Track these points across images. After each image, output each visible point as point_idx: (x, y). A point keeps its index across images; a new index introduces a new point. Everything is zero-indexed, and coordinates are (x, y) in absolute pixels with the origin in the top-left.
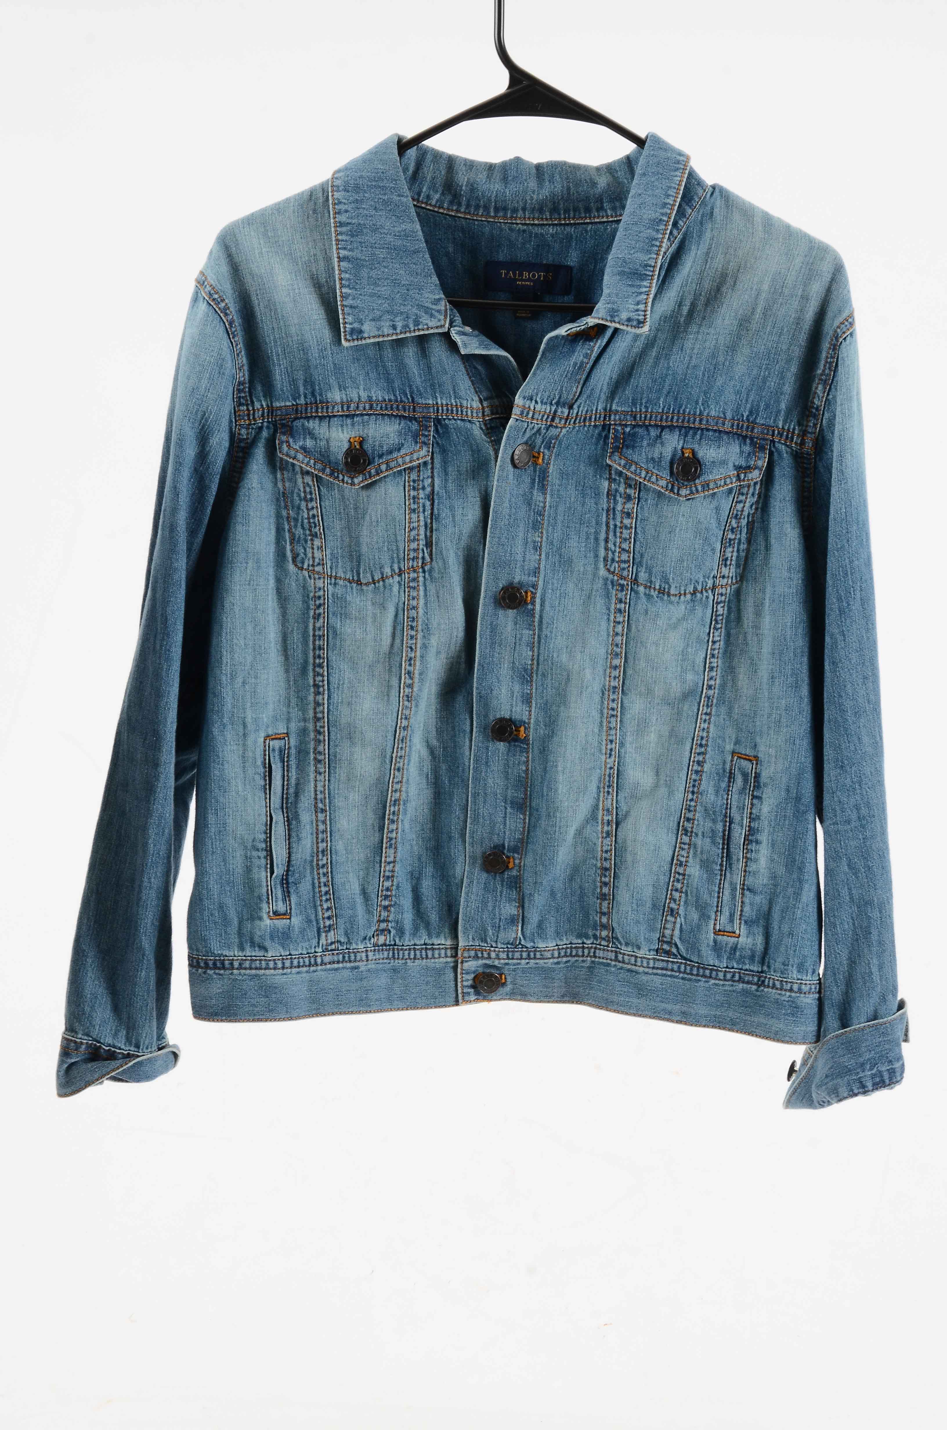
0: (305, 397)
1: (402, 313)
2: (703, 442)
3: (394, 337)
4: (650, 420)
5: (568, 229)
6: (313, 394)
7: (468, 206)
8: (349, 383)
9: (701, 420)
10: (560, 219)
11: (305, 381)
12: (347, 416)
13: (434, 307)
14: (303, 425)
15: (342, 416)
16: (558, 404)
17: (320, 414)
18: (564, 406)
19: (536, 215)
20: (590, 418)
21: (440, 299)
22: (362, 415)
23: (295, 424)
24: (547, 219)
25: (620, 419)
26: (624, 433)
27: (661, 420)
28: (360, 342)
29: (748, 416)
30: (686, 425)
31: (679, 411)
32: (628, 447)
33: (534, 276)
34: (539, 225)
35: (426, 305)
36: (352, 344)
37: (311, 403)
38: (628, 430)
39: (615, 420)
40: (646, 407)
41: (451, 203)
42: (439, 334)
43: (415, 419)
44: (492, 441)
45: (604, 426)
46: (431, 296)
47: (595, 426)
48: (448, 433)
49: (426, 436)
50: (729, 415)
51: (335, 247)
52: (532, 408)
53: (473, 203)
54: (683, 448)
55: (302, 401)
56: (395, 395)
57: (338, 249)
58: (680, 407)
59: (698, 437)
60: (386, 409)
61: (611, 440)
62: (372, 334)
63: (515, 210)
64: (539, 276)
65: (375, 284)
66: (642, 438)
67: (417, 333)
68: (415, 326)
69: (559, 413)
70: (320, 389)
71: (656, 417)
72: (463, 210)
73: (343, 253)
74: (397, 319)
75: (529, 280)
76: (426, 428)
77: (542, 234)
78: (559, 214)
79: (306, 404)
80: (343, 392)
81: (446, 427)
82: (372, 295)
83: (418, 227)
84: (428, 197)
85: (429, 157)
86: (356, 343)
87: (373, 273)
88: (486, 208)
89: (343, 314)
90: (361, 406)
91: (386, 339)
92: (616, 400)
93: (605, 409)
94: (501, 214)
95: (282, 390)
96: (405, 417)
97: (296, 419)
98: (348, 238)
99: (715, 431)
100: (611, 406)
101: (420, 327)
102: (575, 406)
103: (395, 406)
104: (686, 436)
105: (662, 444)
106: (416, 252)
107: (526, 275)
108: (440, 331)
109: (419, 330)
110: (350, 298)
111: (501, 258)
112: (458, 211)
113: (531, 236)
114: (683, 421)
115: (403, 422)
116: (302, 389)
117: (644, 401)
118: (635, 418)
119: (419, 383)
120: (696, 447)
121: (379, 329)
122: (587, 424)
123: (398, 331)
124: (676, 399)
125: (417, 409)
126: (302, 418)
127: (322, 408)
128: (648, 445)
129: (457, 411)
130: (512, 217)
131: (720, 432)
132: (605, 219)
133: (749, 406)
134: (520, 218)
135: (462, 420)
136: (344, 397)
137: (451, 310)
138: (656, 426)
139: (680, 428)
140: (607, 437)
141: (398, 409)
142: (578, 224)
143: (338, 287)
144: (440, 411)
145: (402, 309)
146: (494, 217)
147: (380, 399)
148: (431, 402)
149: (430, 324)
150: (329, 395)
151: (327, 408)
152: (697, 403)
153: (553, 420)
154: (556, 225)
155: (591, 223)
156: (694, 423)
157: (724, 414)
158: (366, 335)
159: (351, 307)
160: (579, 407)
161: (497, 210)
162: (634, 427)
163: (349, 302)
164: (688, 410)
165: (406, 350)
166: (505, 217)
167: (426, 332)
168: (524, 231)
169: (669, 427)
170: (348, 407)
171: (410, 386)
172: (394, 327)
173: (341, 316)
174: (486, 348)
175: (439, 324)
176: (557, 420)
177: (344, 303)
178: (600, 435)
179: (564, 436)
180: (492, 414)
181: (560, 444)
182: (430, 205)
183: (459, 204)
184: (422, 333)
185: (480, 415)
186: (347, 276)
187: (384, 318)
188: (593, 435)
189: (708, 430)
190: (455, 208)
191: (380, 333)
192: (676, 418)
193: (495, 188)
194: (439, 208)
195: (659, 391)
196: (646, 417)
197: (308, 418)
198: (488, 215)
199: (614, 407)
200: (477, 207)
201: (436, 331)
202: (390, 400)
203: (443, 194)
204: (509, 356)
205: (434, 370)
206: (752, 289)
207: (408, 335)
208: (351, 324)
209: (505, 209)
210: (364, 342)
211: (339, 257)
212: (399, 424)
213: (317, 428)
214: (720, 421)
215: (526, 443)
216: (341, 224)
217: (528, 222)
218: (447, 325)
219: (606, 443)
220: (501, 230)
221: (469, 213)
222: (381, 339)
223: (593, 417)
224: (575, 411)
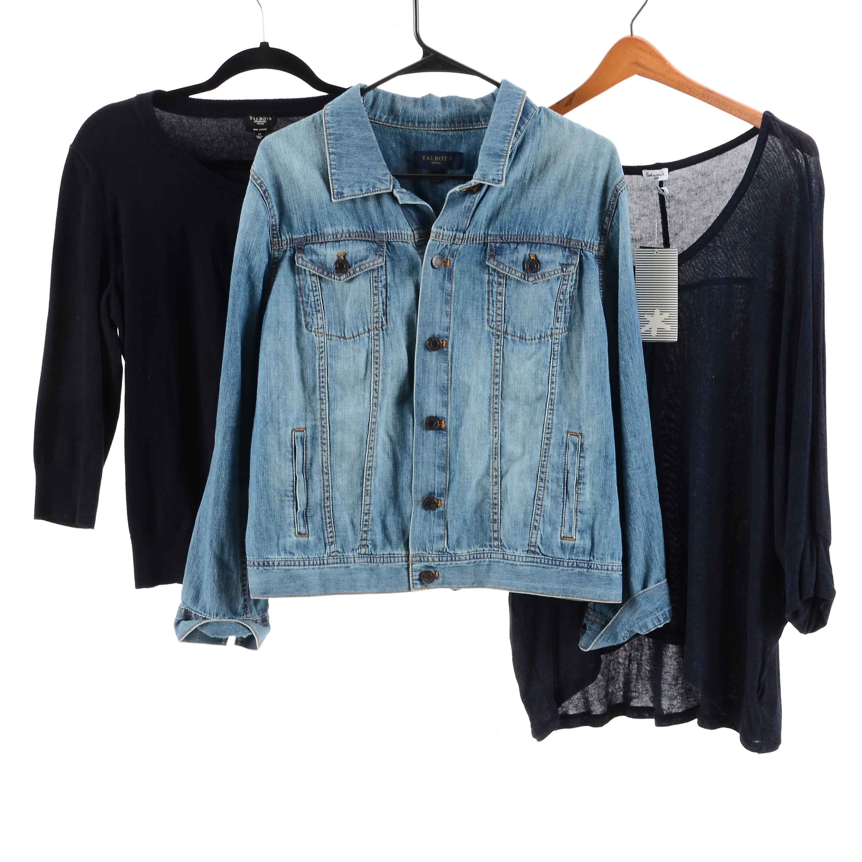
0: (311, 232)
1: (365, 182)
2: (541, 250)
3: (362, 196)
4: (511, 239)
5: (460, 132)
6: (316, 230)
7: (403, 121)
8: (336, 222)
9: (539, 239)
10: (455, 127)
11: (311, 223)
12: (336, 241)
13: (383, 178)
14: (310, 248)
15: (333, 241)
16: (457, 230)
17: (320, 241)
18: (460, 231)
19: (442, 126)
20: (476, 239)
21: (387, 174)
22: (345, 240)
23: (306, 247)
24: (448, 127)
25: (493, 239)
26: (496, 247)
27: (517, 239)
28: (342, 200)
29: (567, 236)
30: (531, 241)
31: (527, 234)
32: (498, 255)
33: (441, 159)
34: (443, 131)
35: (379, 177)
36: (338, 201)
37: (315, 235)
38: (498, 245)
39: (490, 240)
40: (508, 232)
41: (394, 120)
42: (387, 193)
43: (375, 242)
44: (419, 253)
45: (484, 244)
46: (382, 172)
47: (479, 244)
48: (394, 250)
49: (382, 251)
50: (556, 235)
51: (327, 147)
52: (442, 233)
53: (406, 120)
54: (529, 254)
55: (310, 234)
56: (363, 229)
57: (328, 148)
58: (527, 231)
59: (538, 247)
60: (359, 237)
61: (488, 251)
62: (349, 195)
63: (429, 123)
64: (444, 159)
65: (350, 167)
66: (506, 249)
67: (375, 193)
68: (373, 189)
69: (457, 236)
70: (320, 227)
71: (514, 237)
72: (400, 124)
73: (331, 150)
74: (363, 186)
75: (438, 161)
76: (382, 247)
77: (445, 136)
78: (455, 124)
79: (312, 236)
80: (333, 227)
81: (393, 246)
82: (348, 173)
83: (373, 134)
84: (380, 117)
85: (381, 96)
86: (340, 200)
87: (349, 161)
88: (413, 122)
89: (332, 184)
90: (344, 236)
91: (357, 197)
92: (491, 228)
93: (485, 234)
94: (422, 125)
95: (298, 228)
96: (369, 241)
97: (306, 244)
98: (334, 142)
99: (548, 244)
100: (488, 232)
101: (376, 189)
102: (467, 232)
103: (363, 235)
104: (531, 247)
105: (518, 252)
106: (372, 148)
107: (436, 158)
108: (388, 191)
109: (375, 191)
110: (336, 175)
111: (423, 150)
112: (397, 124)
113: (439, 137)
114: (529, 239)
115: (368, 244)
116: (309, 227)
117: (506, 229)
118: (502, 238)
119: (377, 222)
120: (537, 253)
121: (352, 191)
122: (474, 242)
123: (364, 192)
124: (525, 227)
125: (376, 236)
126: (309, 244)
127: (321, 237)
128: (510, 253)
129: (399, 237)
130: (428, 127)
131: (551, 244)
132: (481, 127)
133: (567, 230)
134: (433, 127)
135: (402, 242)
136: (334, 230)
137: (394, 180)
138: (514, 242)
139: (528, 243)
140: (486, 250)
141: (365, 236)
142: (466, 130)
143: (329, 169)
144: (389, 237)
145: (366, 180)
146: (418, 127)
147: (355, 231)
148: (384, 232)
149: (382, 188)
150: (325, 230)
151: (324, 238)
152: (537, 228)
153: (454, 240)
154: (453, 130)
155: (473, 129)
156: (535, 240)
157: (553, 234)
158: (345, 195)
159: (337, 180)
160: (469, 233)
161: (419, 123)
162: (502, 243)
163: (335, 177)
164: (532, 233)
165: (369, 203)
166: (424, 127)
167: (380, 192)
168: (435, 134)
169: (521, 243)
170: (336, 237)
171: (372, 224)
172: (361, 190)
173: (331, 185)
174: (414, 200)
175: (387, 187)
176: (457, 240)
177: (333, 178)
178: (482, 249)
179: (461, 250)
180: (419, 237)
181: (459, 254)
182: (382, 121)
183: (398, 120)
184: (377, 193)
185: (412, 238)
186: (334, 163)
187: (356, 185)
188: (478, 249)
189: (544, 244)
190: (395, 122)
191: (354, 194)
192: (525, 237)
193: (418, 111)
194: (387, 123)
195: (515, 222)
196: (508, 237)
197: (313, 244)
198: (414, 126)
199: (489, 232)
200: (408, 122)
201: (385, 191)
202: (360, 232)
203: (389, 115)
204: (428, 205)
205: (385, 214)
206: (565, 163)
207: (369, 194)
208: (336, 189)
209: (424, 123)
210: (344, 199)
211: (329, 153)
212: (366, 245)
213: (318, 248)
214: (551, 239)
215: (440, 254)
216: (330, 134)
217: (437, 129)
218: (391, 188)
219: (486, 253)
220: (422, 134)
221: (404, 125)
222: (354, 197)
223: (478, 238)
224: (467, 235)
